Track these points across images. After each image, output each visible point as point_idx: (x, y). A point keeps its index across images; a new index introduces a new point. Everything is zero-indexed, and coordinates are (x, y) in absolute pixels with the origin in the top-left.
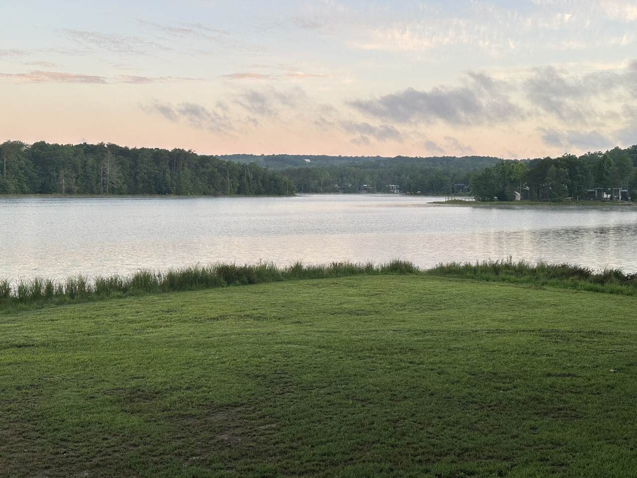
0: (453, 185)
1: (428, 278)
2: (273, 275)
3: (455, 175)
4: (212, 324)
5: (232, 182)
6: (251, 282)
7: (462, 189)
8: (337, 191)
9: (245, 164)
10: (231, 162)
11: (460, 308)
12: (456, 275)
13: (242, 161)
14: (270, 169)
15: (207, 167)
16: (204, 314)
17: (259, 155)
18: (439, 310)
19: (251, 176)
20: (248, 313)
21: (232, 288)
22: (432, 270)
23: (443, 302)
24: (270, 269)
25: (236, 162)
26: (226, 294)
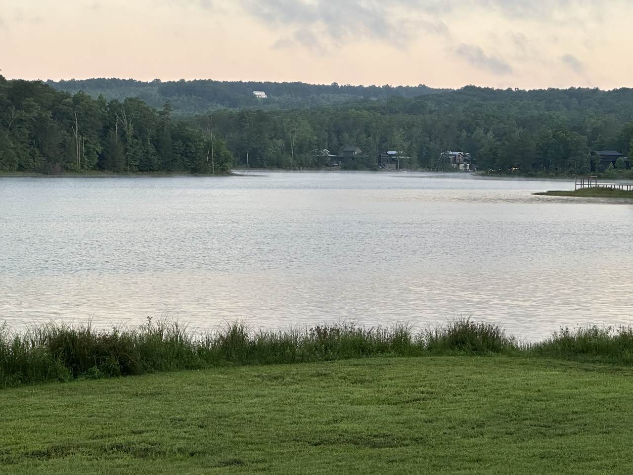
0: (593, 153)
1: (534, 363)
2: (179, 355)
3: (596, 130)
4: (36, 466)
5: (86, 142)
6: (127, 370)
7: (614, 162)
8: (327, 165)
9: (116, 101)
10: (82, 96)
11: (608, 433)
12: (599, 357)
13: (109, 96)
14: (176, 114)
15: (28, 109)
16: (17, 444)
17: (150, 81)
18: (561, 435)
19: (130, 131)
20: (120, 440)
21: (82, 383)
22: (544, 344)
23: (570, 417)
24: (172, 340)
25: (94, 95)
26: (67, 398)
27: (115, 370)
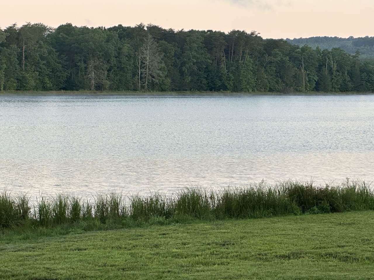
2: (365, 201)
4: (282, 263)
5: (308, 74)
6: (334, 209)
9: (327, 50)
10: (307, 47)
13: (323, 47)
14: (363, 57)
15: (275, 55)
16: (271, 250)
17: (347, 37)
19: (335, 67)
20: (330, 251)
21: (308, 216)
24: (361, 192)
25: (313, 47)
26: (299, 225)
27: (327, 209)
